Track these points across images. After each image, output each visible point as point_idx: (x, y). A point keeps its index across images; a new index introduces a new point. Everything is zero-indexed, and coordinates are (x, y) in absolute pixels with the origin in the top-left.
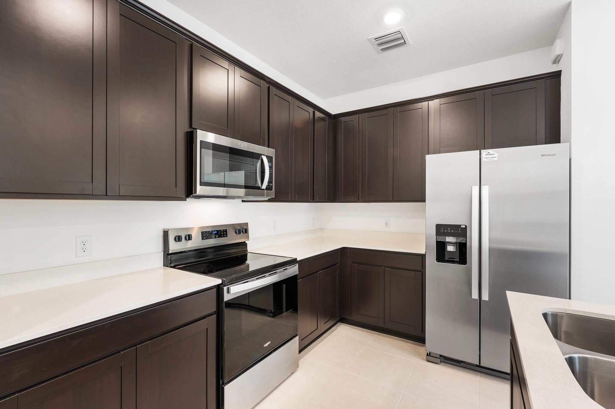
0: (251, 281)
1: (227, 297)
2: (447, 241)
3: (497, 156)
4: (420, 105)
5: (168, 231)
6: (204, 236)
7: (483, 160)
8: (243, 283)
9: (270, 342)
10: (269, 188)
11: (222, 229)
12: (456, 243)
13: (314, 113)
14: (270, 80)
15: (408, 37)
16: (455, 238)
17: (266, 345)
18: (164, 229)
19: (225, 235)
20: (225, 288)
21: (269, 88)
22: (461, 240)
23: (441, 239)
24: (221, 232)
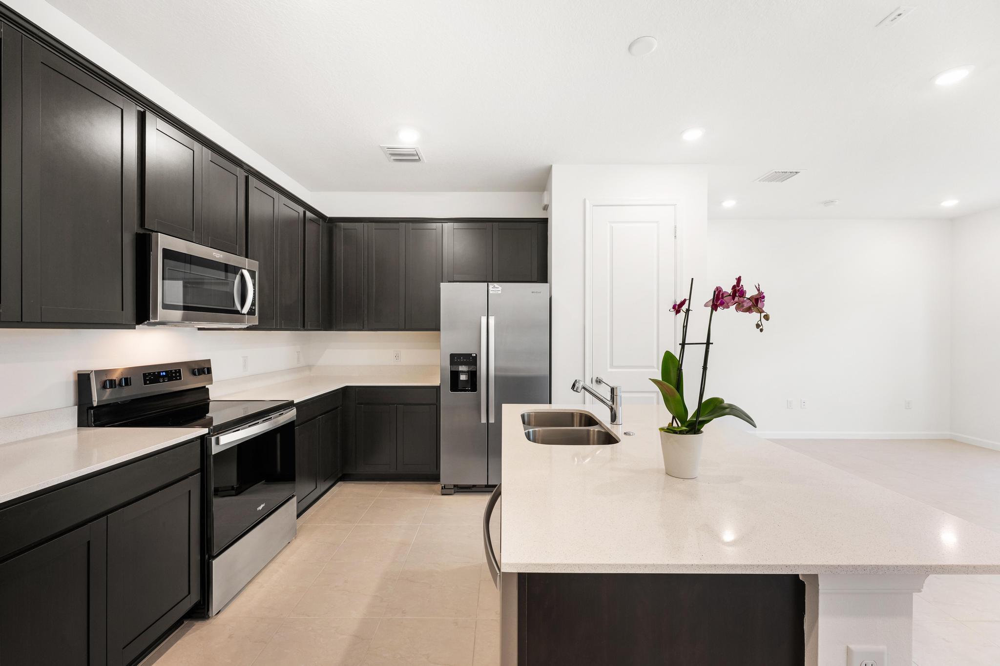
0: (242, 429)
1: (215, 450)
2: (460, 370)
3: (500, 290)
4: (434, 225)
5: (89, 374)
6: (148, 380)
7: (490, 292)
8: (233, 432)
9: (264, 505)
10: (251, 312)
11: (173, 369)
12: (468, 372)
13: (305, 213)
14: (248, 168)
15: (422, 155)
16: (467, 367)
17: (260, 508)
18: (78, 371)
19: (178, 378)
20: (213, 439)
21: (247, 178)
22: (472, 368)
23: (454, 369)
24: (172, 373)
